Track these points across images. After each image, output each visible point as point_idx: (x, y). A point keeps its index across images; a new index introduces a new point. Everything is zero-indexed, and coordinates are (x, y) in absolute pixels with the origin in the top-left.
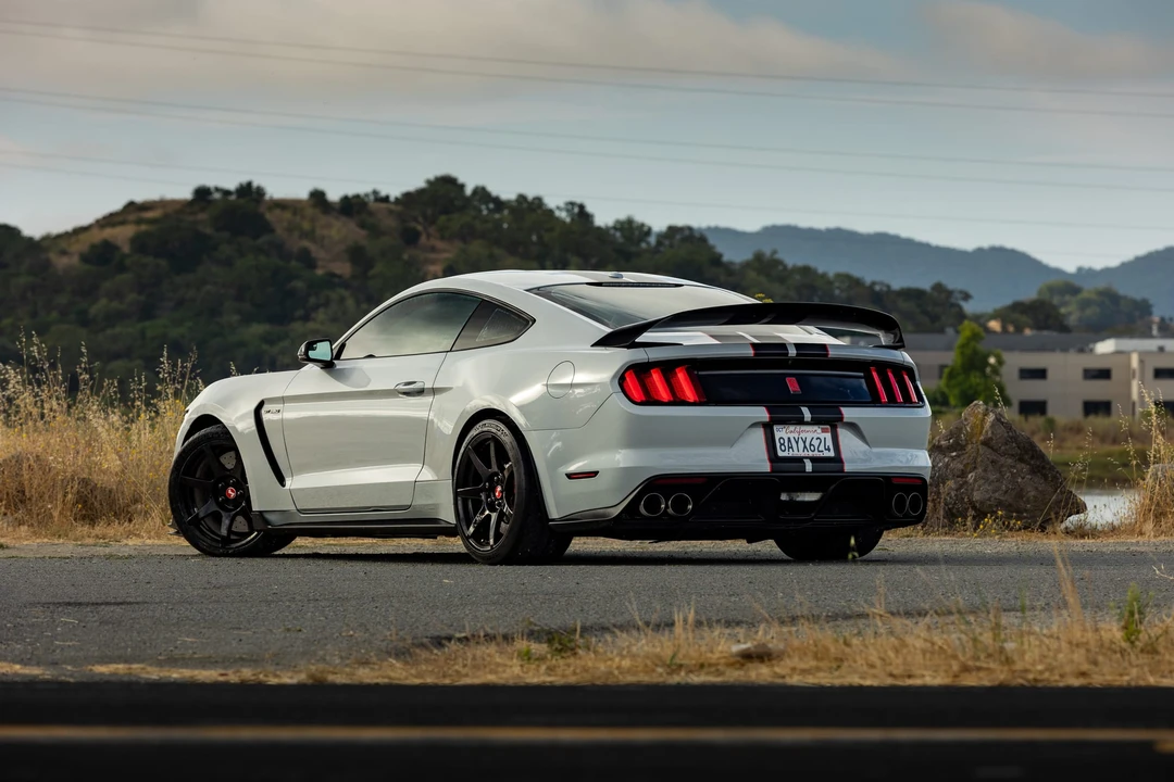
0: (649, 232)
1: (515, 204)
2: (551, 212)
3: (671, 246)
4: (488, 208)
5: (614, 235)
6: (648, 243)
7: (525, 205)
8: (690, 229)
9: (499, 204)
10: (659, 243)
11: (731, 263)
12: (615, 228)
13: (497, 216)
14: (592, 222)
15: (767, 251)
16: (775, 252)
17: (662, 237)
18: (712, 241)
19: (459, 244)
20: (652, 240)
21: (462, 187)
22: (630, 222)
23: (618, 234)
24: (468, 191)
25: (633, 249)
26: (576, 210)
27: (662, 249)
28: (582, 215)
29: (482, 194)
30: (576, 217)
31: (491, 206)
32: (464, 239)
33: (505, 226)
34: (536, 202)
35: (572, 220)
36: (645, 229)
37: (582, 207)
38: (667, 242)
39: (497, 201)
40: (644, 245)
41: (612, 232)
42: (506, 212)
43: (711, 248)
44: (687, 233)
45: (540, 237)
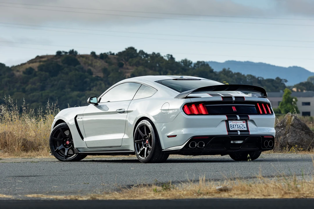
0: (191, 63)
1: (152, 55)
2: (162, 57)
3: (198, 67)
4: (144, 56)
5: (181, 64)
6: (191, 66)
7: (155, 55)
8: (204, 62)
9: (147, 55)
10: (195, 66)
11: (216, 72)
12: (181, 62)
13: (146, 59)
14: (175, 60)
15: (227, 69)
16: (229, 68)
17: (195, 64)
18: (210, 65)
19: (135, 67)
20: (193, 65)
21: (136, 50)
22: (186, 60)
23: (182, 64)
24: (138, 51)
25: (187, 68)
26: (170, 57)
27: (195, 68)
28: (172, 58)
29: (142, 52)
30: (170, 59)
31: (145, 56)
32: (137, 66)
33: (149, 62)
34: (158, 54)
35: (169, 59)
36: (190, 62)
37: (171, 56)
38: (197, 66)
39: (146, 54)
40: (190, 67)
41: (181, 63)
42: (149, 57)
43: (210, 68)
44: (203, 63)
45: (159, 65)
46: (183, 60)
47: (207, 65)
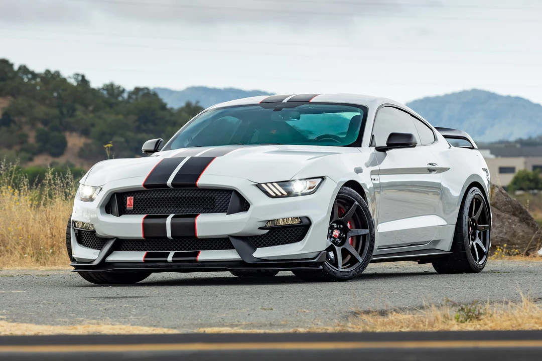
0: (123, 91)
1: (44, 76)
2: (64, 80)
3: (137, 99)
4: (28, 78)
5: (102, 93)
6: (123, 97)
7: (49, 76)
8: (147, 89)
9: (34, 75)
10: (129, 97)
11: (172, 109)
12: (103, 89)
13: (33, 82)
14: (89, 86)
15: (194, 102)
16: (198, 102)
17: (131, 94)
18: (161, 96)
19: (10, 98)
20: (125, 95)
21: (11, 65)
22: (112, 85)
23: (105, 92)
24: (16, 68)
25: (113, 101)
26: (80, 78)
27: (131, 101)
28: (84, 82)
29: (24, 69)
30: (79, 83)
31: (30, 76)
32: (13, 95)
33: (38, 88)
34: (56, 74)
35: (78, 84)
36: (121, 89)
37: (83, 76)
38: (134, 97)
39: (33, 73)
40: (120, 99)
41: (101, 91)
42: (38, 80)
43: (159, 101)
44: (146, 91)
45: (59, 94)
46: (107, 86)
47: (155, 95)
